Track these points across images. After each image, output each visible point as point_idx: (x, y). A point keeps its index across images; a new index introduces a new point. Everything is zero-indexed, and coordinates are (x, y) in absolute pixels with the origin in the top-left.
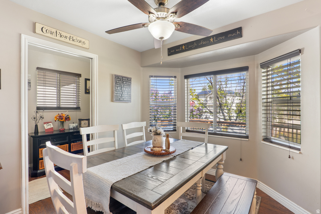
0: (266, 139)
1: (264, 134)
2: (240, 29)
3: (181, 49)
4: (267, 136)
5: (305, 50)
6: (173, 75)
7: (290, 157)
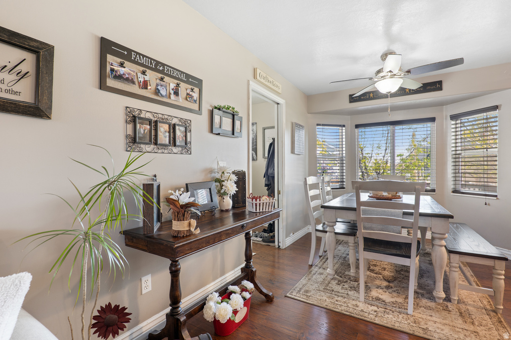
0: (455, 191)
1: (452, 187)
2: (440, 83)
3: (368, 97)
4: (455, 188)
5: (502, 107)
6: (342, 124)
7: (486, 204)
